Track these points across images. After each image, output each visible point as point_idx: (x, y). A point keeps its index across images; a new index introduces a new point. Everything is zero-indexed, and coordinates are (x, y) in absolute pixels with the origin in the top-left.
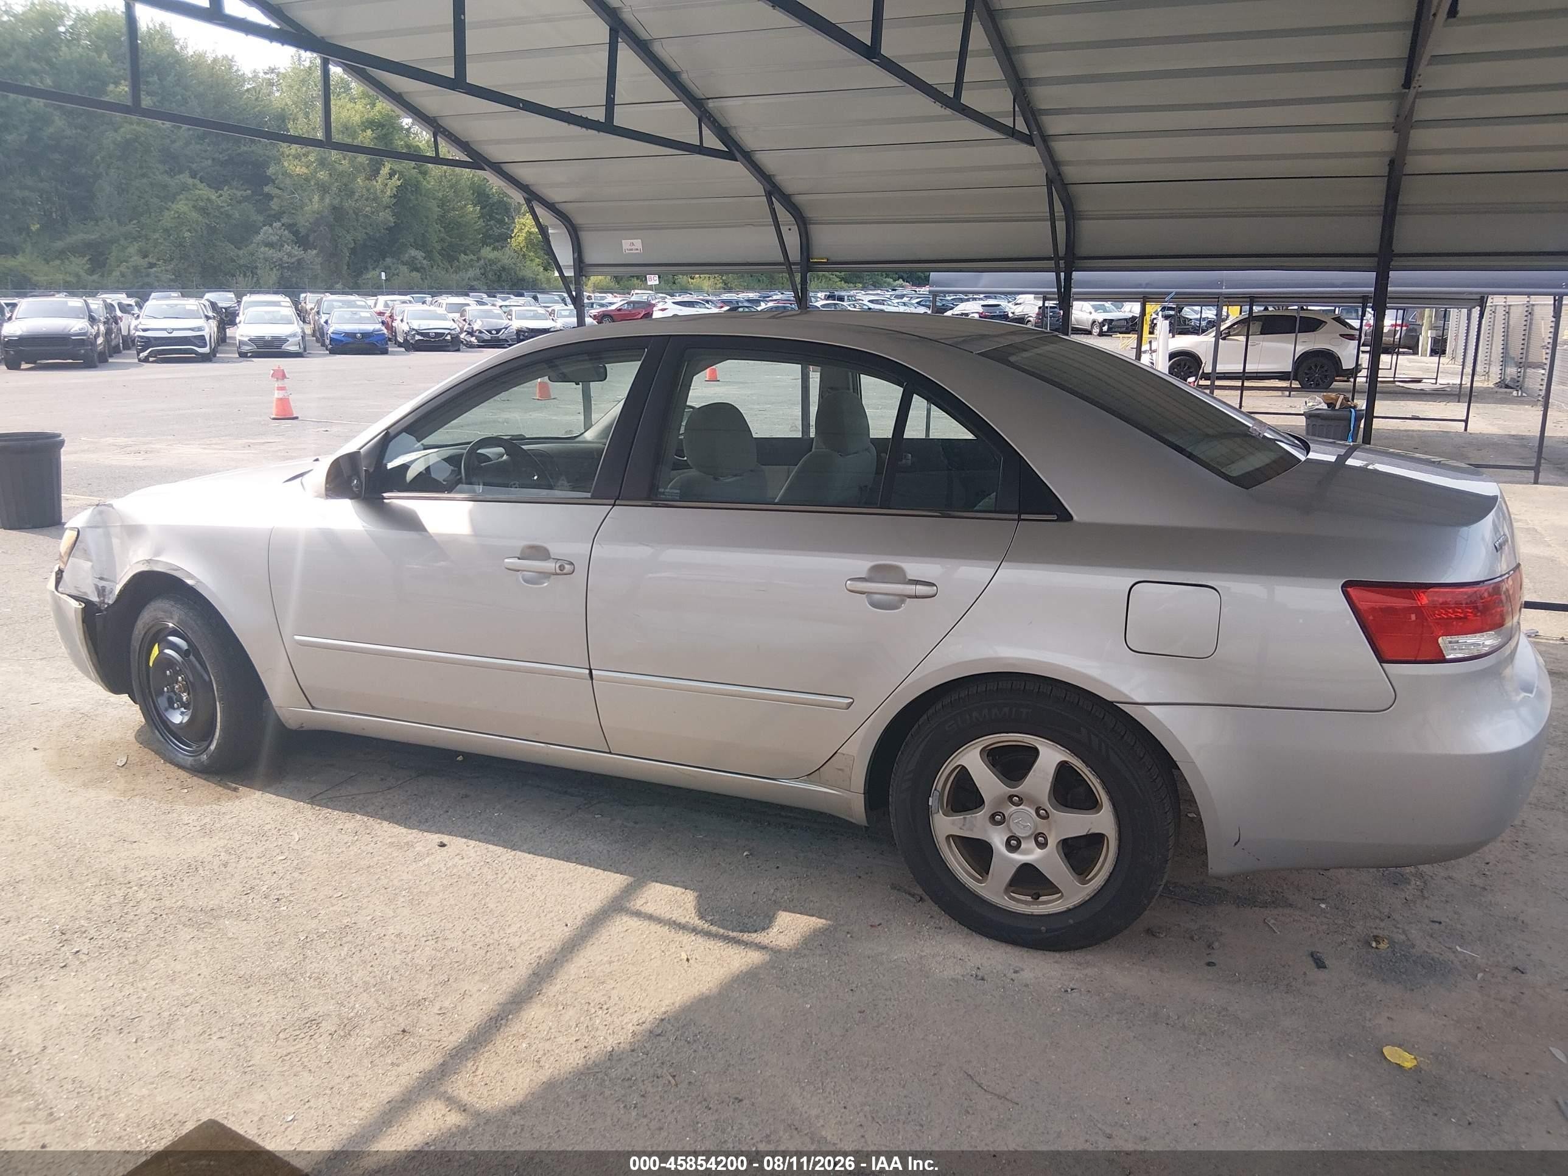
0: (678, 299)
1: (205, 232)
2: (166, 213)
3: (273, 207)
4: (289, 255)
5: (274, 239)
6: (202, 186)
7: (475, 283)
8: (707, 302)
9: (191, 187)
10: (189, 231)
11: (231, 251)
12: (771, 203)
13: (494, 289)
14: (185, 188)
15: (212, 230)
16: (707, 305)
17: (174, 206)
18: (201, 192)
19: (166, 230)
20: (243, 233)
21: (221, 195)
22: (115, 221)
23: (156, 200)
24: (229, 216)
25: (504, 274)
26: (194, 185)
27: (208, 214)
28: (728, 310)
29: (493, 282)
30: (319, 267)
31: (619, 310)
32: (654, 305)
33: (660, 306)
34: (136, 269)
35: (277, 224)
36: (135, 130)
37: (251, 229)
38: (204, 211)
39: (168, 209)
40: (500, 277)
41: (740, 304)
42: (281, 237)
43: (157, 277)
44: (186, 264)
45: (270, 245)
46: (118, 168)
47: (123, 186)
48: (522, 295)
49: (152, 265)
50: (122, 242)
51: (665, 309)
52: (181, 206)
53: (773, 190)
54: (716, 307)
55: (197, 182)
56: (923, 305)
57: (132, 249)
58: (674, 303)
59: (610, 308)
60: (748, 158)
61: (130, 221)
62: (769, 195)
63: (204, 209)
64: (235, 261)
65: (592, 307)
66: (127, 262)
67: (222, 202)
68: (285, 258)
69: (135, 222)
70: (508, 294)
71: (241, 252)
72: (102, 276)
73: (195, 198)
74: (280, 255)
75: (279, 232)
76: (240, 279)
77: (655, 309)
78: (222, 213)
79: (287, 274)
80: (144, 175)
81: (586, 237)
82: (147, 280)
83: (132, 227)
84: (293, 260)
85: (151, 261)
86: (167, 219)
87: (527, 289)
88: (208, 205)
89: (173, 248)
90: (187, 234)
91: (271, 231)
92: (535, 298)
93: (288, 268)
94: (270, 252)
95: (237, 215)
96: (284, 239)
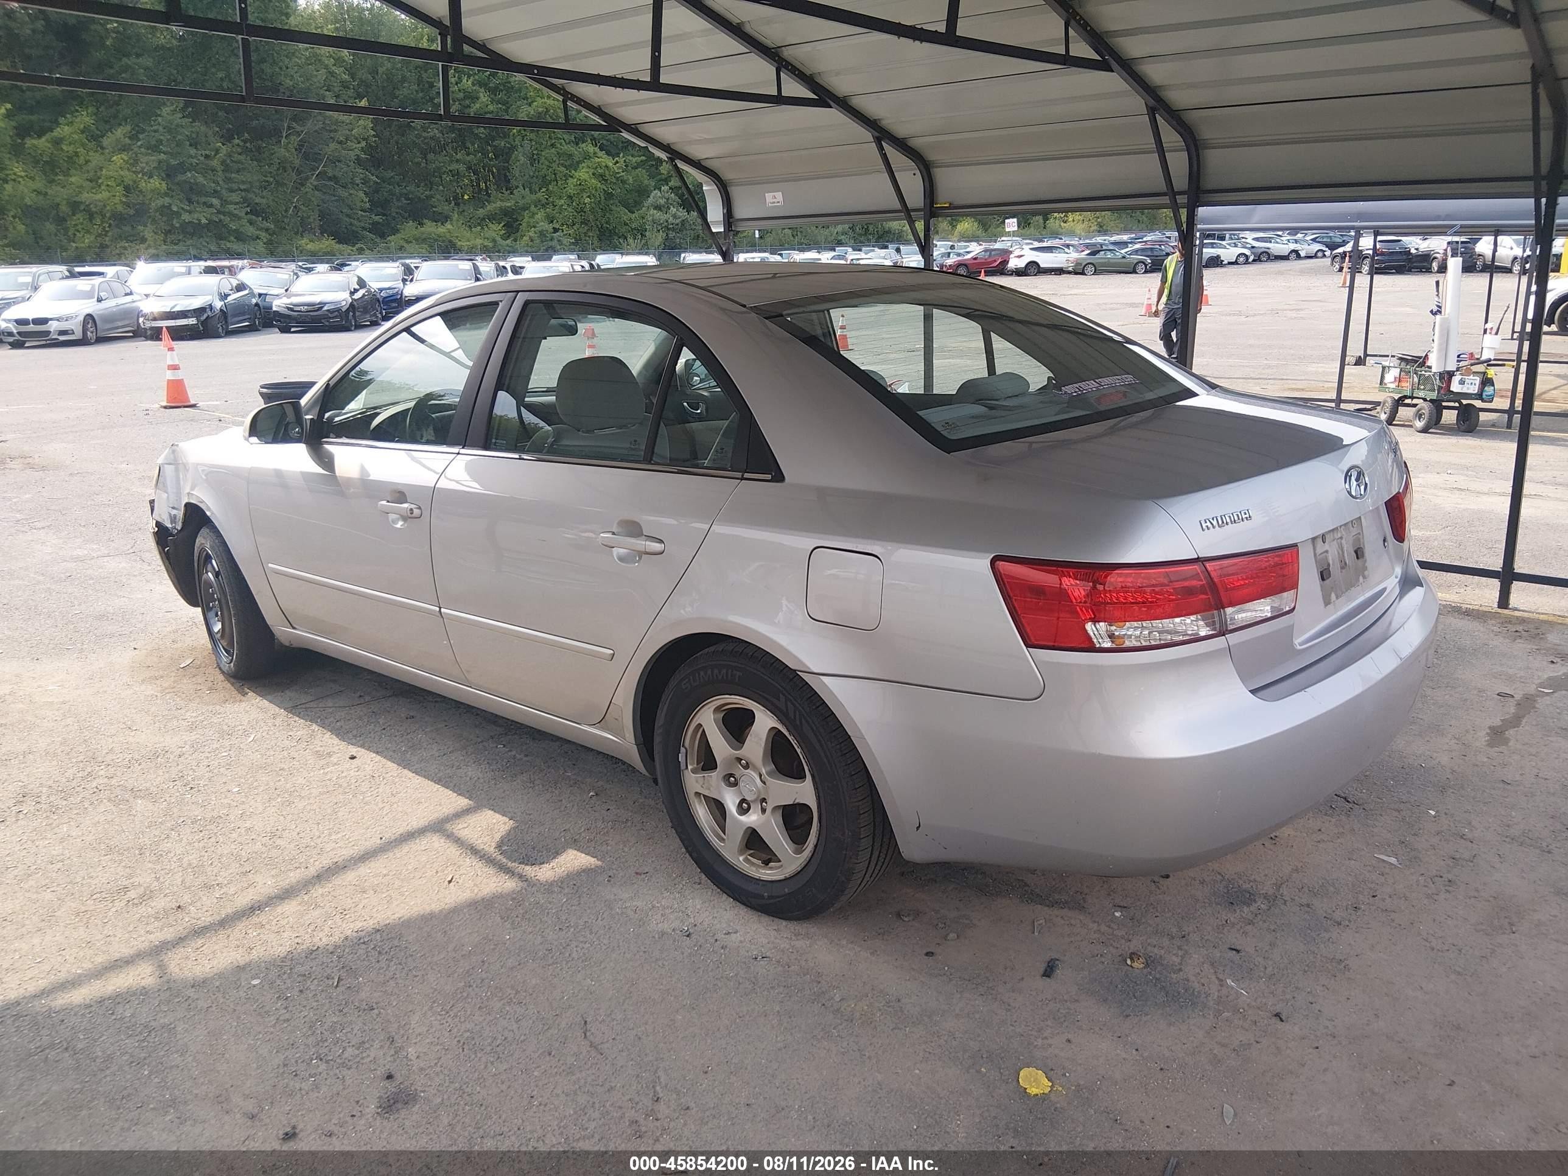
0: (1037, 244)
1: (603, 198)
2: (570, 180)
3: (663, 171)
4: (675, 216)
5: (662, 201)
6: (601, 154)
7: (843, 237)
8: (1068, 246)
9: (591, 155)
10: (589, 197)
11: (625, 215)
12: (881, 148)
13: (861, 242)
14: (587, 156)
15: (609, 196)
16: (1066, 250)
17: (576, 174)
18: (600, 160)
19: (570, 197)
20: (636, 198)
21: (617, 162)
22: (527, 189)
23: (562, 169)
24: (623, 182)
25: (871, 228)
26: (595, 153)
27: (606, 180)
28: (1088, 255)
29: (861, 235)
30: (701, 228)
31: (975, 259)
32: (1011, 252)
33: (1017, 253)
34: (542, 234)
35: (665, 188)
36: (545, 103)
37: (643, 193)
38: (602, 178)
39: (572, 177)
40: (867, 229)
41: (1104, 248)
42: (668, 199)
43: (559, 241)
44: (586, 228)
45: (658, 208)
46: (531, 140)
47: (535, 157)
48: (886, 247)
49: (556, 230)
50: (533, 208)
51: (1021, 256)
52: (583, 173)
53: (882, 134)
54: (1077, 251)
55: (597, 149)
56: (1319, 242)
57: (540, 215)
58: (1031, 249)
59: (966, 257)
60: (844, 104)
61: (540, 189)
62: (878, 141)
63: (601, 176)
64: (627, 225)
65: (949, 256)
66: (535, 227)
67: (618, 168)
68: (671, 220)
69: (544, 190)
70: (873, 246)
71: (633, 216)
72: (515, 240)
73: (594, 166)
74: (666, 216)
75: (666, 195)
76: (631, 241)
77: (1012, 256)
78: (617, 179)
79: (672, 234)
80: (553, 145)
81: (735, 192)
82: (550, 243)
83: (541, 195)
84: (678, 221)
85: (555, 226)
86: (571, 187)
87: (892, 242)
88: (607, 172)
89: (575, 213)
90: (587, 200)
91: (659, 194)
92: (898, 250)
93: (673, 229)
94: (658, 215)
95: (631, 181)
96: (670, 201)
